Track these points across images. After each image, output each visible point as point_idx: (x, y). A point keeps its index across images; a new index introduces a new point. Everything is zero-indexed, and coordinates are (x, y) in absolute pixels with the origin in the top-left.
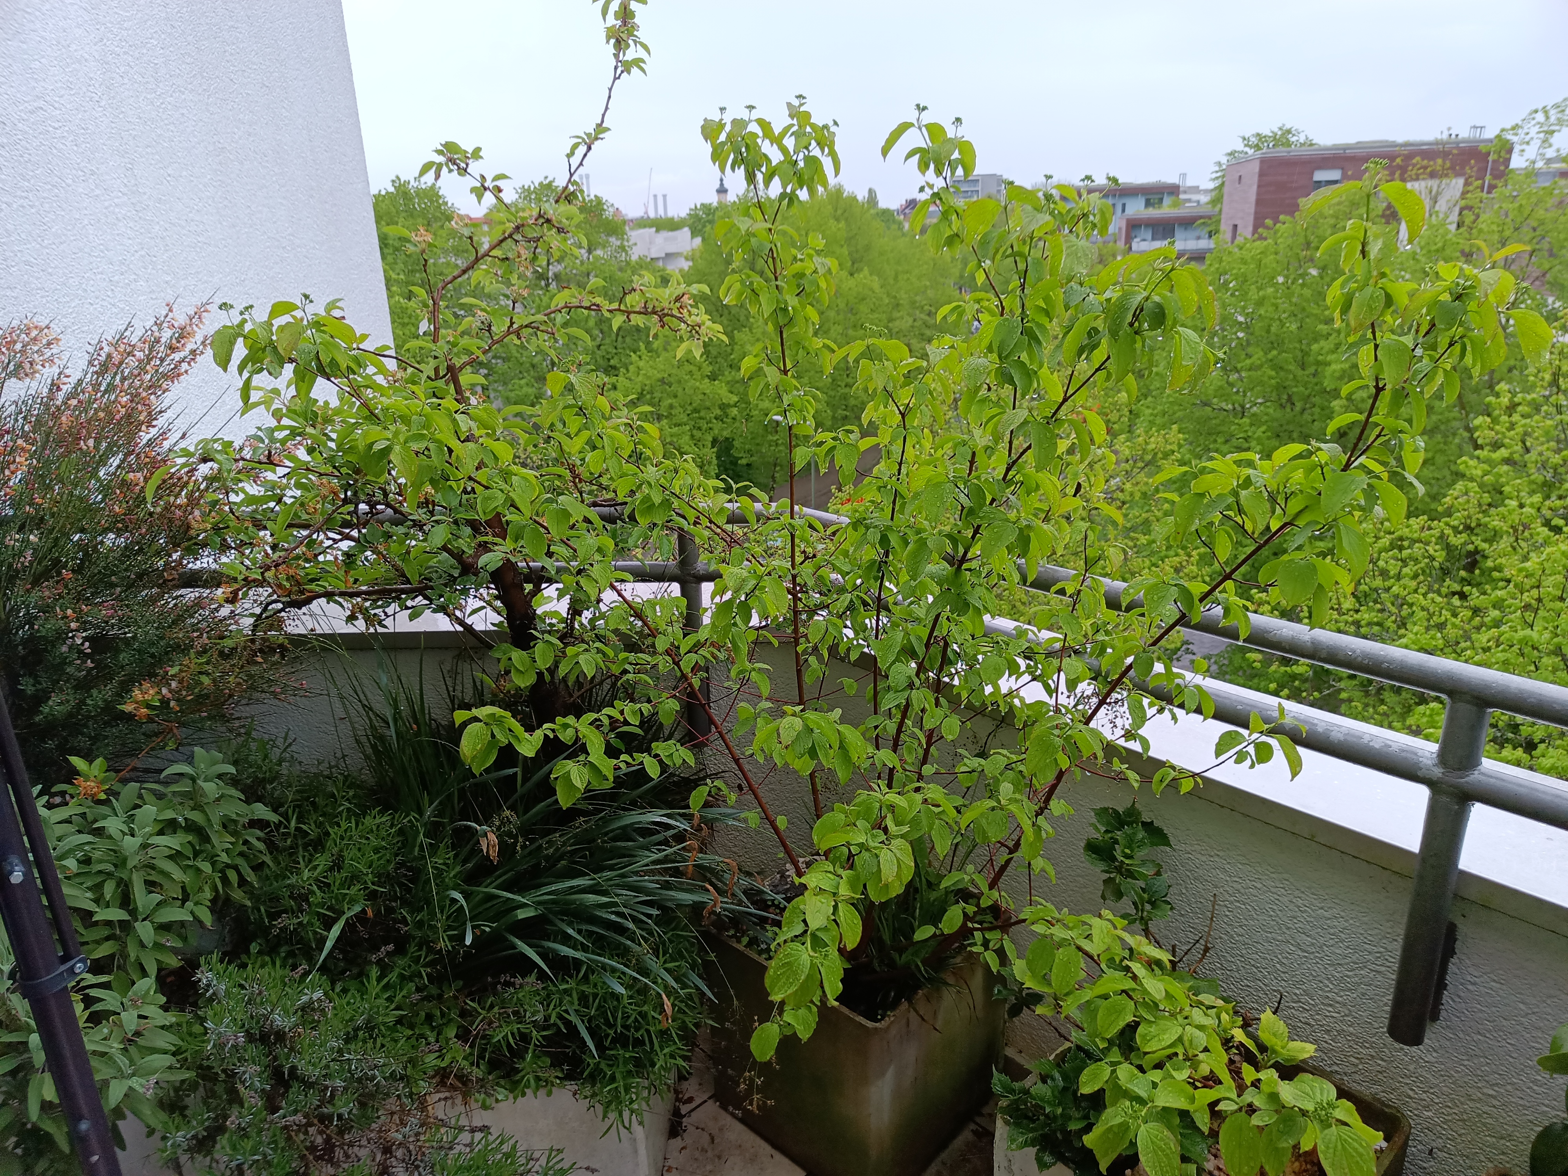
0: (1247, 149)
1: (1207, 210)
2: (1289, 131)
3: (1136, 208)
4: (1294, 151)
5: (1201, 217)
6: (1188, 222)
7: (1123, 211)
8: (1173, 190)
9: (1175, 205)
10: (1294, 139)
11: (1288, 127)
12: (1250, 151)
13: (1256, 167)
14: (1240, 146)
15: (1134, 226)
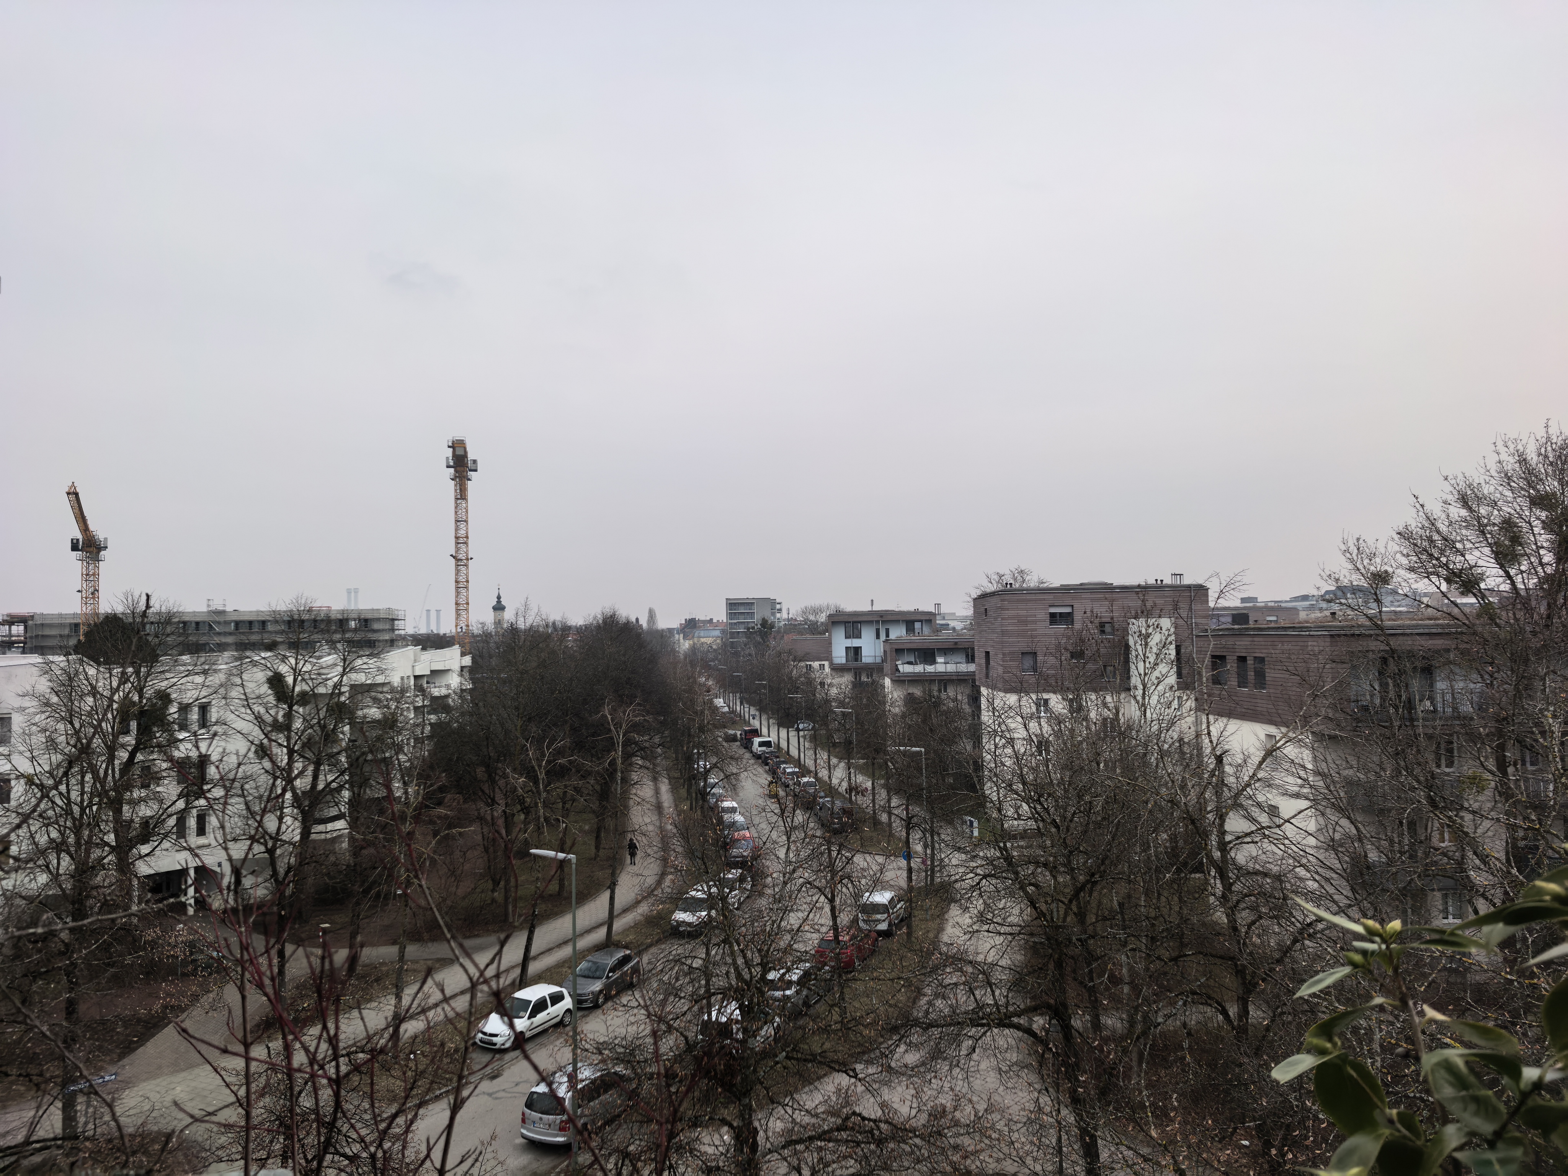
0: (991, 586)
1: (963, 636)
3: (898, 633)
5: (958, 643)
6: (946, 648)
7: (887, 635)
8: (931, 617)
9: (935, 631)
11: (1022, 566)
12: (993, 588)
13: (999, 602)
14: (985, 582)
15: (897, 650)
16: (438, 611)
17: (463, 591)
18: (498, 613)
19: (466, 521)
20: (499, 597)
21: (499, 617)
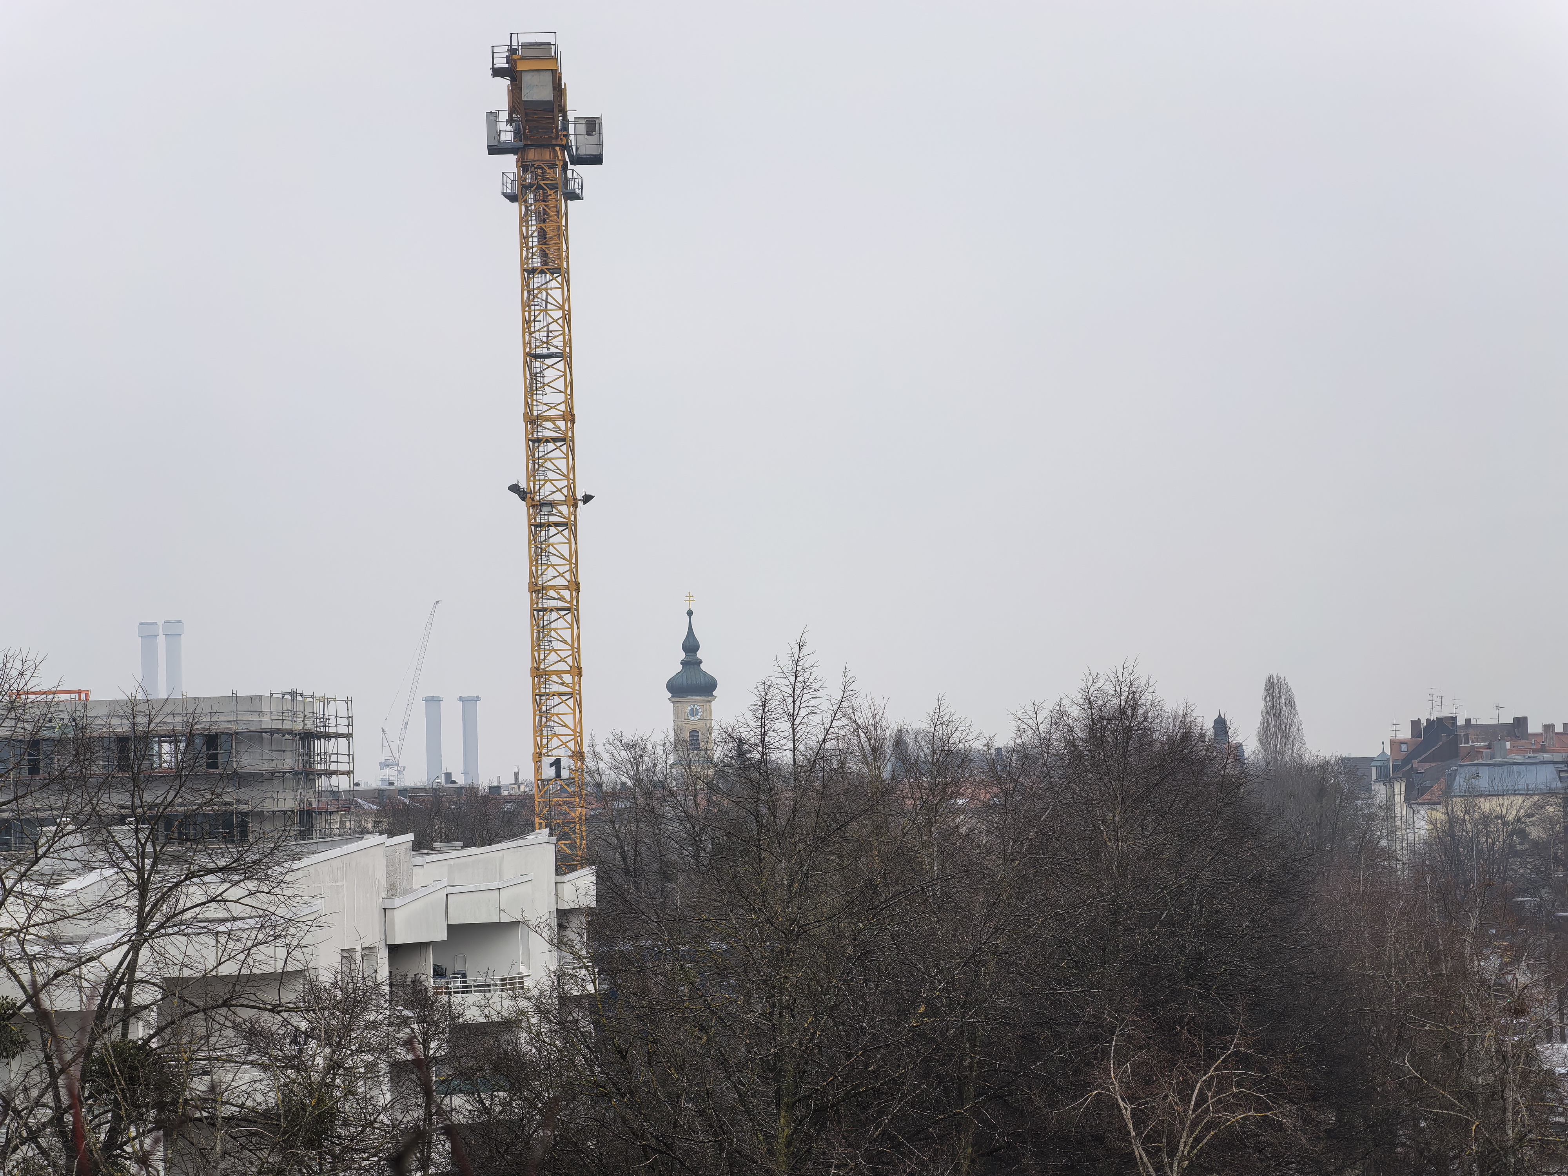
16: (469, 702)
17: (561, 624)
18: (690, 703)
19: (565, 356)
20: (691, 646)
21: (694, 723)
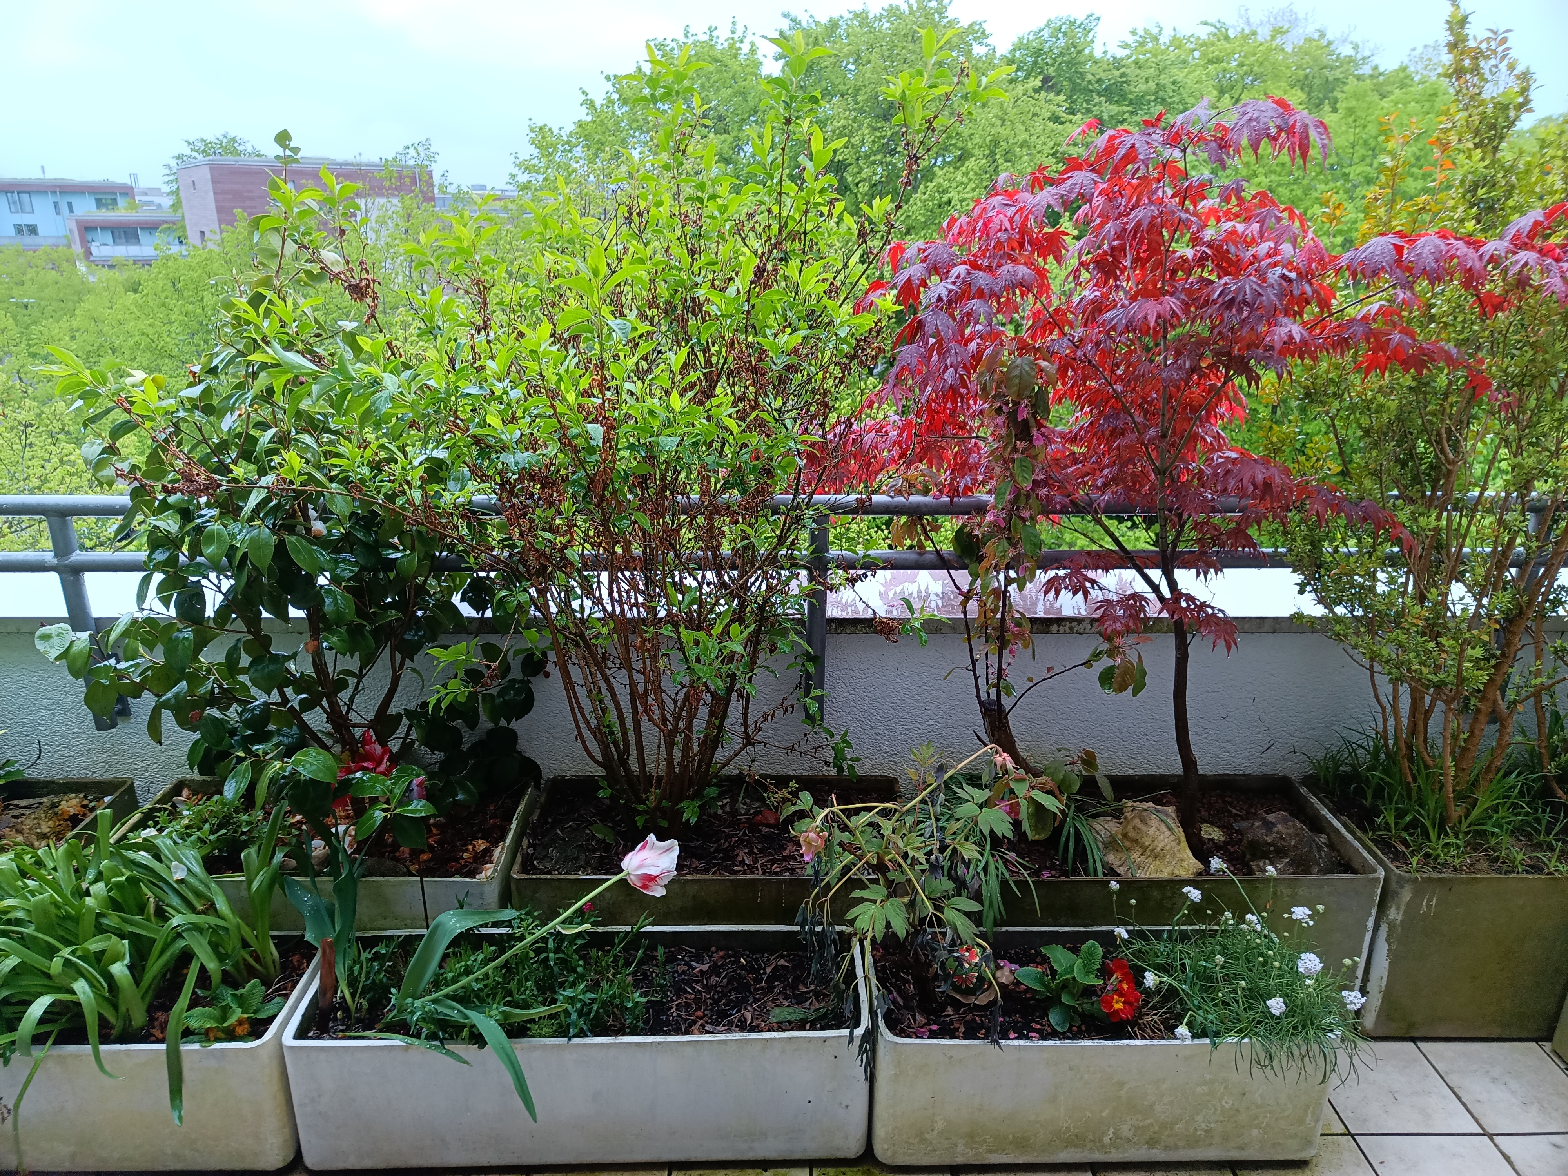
0: (194, 154)
1: (167, 214)
2: (234, 140)
3: (86, 208)
4: (243, 161)
5: (165, 222)
6: (152, 227)
7: (71, 210)
8: (127, 191)
9: (133, 207)
10: (241, 148)
11: (232, 134)
12: (200, 157)
13: (206, 173)
14: (187, 151)
15: (87, 229)
